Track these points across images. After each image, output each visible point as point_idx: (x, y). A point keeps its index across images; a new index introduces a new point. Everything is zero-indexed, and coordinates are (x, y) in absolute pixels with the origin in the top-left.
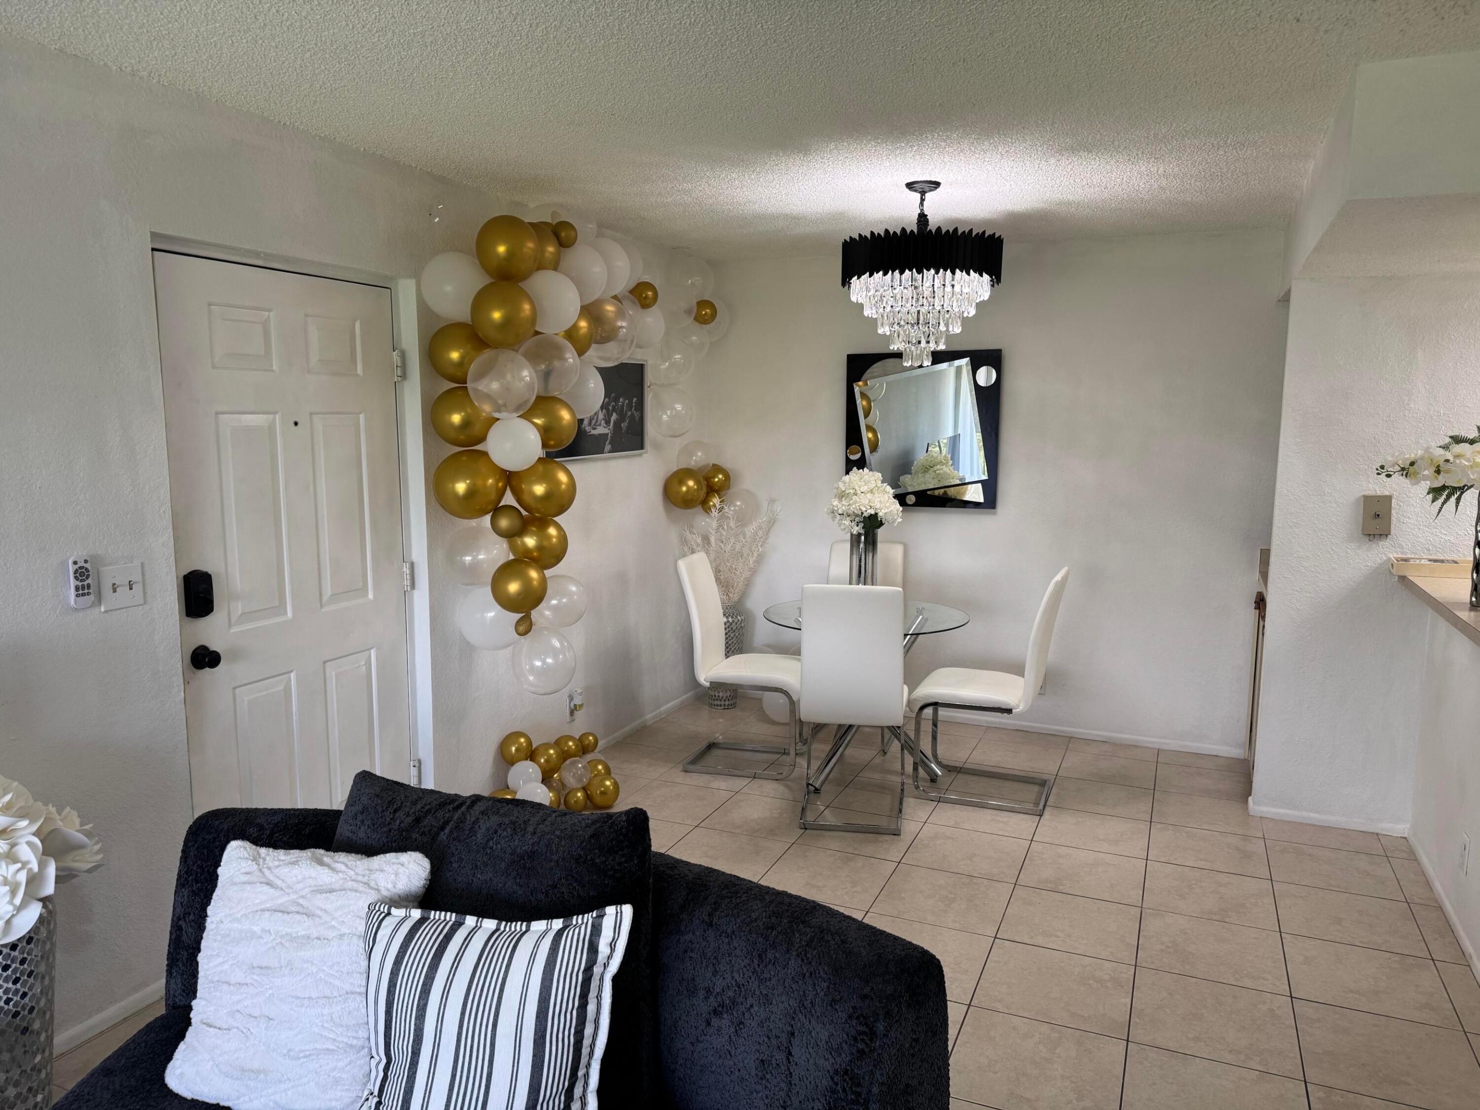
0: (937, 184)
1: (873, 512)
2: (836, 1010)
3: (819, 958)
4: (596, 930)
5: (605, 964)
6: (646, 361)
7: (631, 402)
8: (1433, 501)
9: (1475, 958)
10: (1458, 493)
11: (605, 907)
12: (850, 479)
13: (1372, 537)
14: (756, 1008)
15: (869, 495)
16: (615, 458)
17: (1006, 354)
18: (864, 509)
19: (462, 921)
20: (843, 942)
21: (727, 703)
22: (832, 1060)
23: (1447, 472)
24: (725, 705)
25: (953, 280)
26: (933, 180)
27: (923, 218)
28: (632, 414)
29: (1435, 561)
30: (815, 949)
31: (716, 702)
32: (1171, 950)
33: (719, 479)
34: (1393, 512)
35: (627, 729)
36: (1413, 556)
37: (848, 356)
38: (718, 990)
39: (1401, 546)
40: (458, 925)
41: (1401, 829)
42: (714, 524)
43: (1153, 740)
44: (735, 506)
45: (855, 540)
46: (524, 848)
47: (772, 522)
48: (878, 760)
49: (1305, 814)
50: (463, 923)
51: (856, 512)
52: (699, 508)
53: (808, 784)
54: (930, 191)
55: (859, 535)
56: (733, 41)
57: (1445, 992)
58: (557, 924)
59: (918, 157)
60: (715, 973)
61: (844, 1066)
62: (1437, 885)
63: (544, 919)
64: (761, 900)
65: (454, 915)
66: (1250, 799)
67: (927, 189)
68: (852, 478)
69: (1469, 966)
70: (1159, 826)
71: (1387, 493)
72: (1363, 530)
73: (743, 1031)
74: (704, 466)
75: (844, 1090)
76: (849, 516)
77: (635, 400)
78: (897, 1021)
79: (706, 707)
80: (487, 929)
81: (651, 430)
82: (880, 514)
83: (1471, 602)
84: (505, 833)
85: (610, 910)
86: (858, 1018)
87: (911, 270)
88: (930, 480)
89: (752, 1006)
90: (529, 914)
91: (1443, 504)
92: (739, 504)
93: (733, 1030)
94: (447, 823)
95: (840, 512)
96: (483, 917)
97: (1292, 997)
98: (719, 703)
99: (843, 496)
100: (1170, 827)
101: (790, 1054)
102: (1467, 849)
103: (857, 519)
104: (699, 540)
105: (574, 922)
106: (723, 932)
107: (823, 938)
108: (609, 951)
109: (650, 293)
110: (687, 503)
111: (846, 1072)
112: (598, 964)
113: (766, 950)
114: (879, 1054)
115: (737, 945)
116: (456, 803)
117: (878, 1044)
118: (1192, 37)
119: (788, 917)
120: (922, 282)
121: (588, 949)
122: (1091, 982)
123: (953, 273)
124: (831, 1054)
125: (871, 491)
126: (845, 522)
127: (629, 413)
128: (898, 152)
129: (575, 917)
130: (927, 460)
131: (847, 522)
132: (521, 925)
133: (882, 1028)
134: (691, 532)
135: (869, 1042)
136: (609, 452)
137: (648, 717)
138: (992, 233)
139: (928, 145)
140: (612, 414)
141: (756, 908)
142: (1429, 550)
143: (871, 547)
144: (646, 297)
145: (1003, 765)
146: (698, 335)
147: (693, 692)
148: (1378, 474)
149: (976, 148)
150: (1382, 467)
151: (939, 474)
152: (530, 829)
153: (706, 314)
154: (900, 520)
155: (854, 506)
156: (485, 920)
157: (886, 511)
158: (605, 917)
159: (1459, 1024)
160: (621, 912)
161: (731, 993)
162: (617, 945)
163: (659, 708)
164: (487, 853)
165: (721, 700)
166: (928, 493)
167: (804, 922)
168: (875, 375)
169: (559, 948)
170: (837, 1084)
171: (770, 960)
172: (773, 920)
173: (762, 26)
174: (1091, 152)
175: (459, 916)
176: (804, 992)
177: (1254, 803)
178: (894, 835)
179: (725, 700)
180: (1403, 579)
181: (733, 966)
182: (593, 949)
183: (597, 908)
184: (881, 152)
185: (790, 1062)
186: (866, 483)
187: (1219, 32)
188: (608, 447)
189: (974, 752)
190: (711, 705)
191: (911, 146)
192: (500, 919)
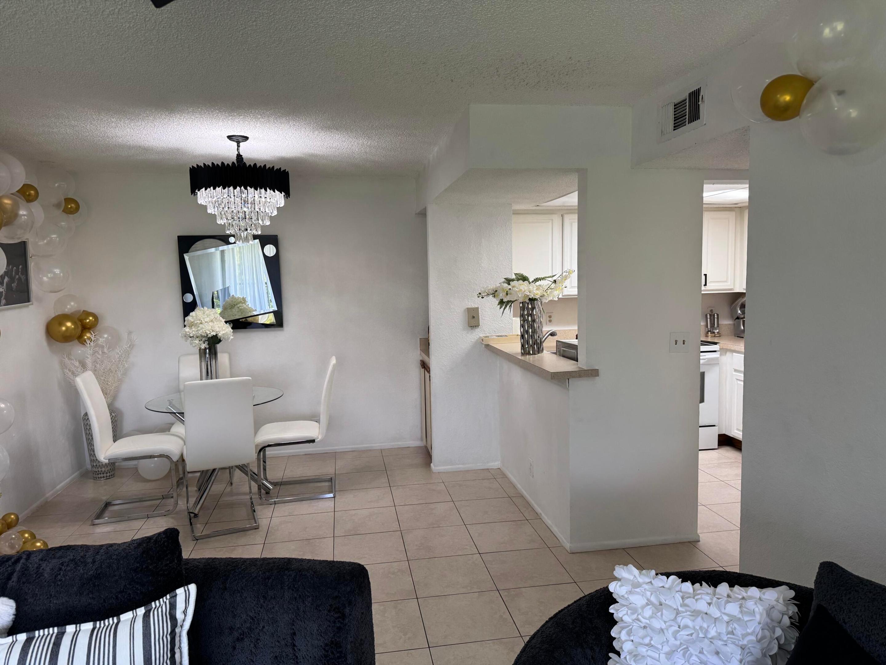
0: (246, 138)
1: (215, 334)
2: (320, 610)
3: (303, 585)
4: (173, 606)
5: (181, 626)
6: (28, 239)
7: (18, 268)
8: (500, 308)
9: (543, 515)
10: (510, 304)
11: (175, 590)
12: (196, 314)
13: (472, 327)
14: (267, 628)
15: (210, 323)
16: (8, 309)
17: (280, 237)
18: (209, 332)
19: (63, 631)
20: (314, 572)
21: (108, 475)
22: (322, 639)
23: (511, 294)
24: (107, 476)
25: (266, 194)
26: (245, 135)
27: (239, 156)
28: (20, 278)
29: (498, 336)
30: (299, 581)
31: (99, 476)
32: (422, 548)
33: (90, 320)
34: (480, 315)
35: (35, 505)
36: (489, 335)
37: (178, 237)
38: (238, 626)
39: (484, 331)
40: (60, 636)
41: (495, 464)
42: (90, 352)
43: (377, 445)
44: (104, 338)
45: (202, 353)
46: (90, 574)
47: (132, 346)
48: (228, 489)
49: (458, 466)
50: (65, 632)
51: (203, 334)
52: (76, 341)
53: (190, 513)
54: (243, 141)
55: (205, 349)
56: (154, 41)
57: (536, 533)
58: (140, 611)
59: (241, 122)
60: (234, 616)
61: (330, 639)
62: (519, 486)
63: (130, 611)
64: (255, 565)
65: (56, 629)
66: (432, 464)
67: (240, 140)
68: (197, 313)
69: (540, 519)
70: (394, 488)
71: (476, 306)
72: (468, 325)
73: (260, 644)
74: (76, 311)
75: (333, 653)
76: (197, 337)
77: (20, 267)
78: (355, 605)
79: (92, 480)
80: (87, 630)
81: (34, 287)
82: (220, 335)
83: (522, 352)
84: (69, 568)
85: (180, 592)
86: (334, 610)
87: (240, 187)
88: (236, 313)
89: (264, 627)
90: (117, 612)
91: (504, 309)
92: (106, 336)
93: (252, 645)
94: (12, 574)
95: (191, 335)
96: (80, 623)
97: (480, 554)
98: (102, 475)
99: (192, 325)
100: (400, 487)
101: (294, 645)
102: (532, 465)
103: (204, 339)
104: (77, 364)
105: (154, 606)
106: (235, 591)
107: (302, 574)
108: (183, 616)
109: (32, 192)
110: (67, 338)
111: (332, 642)
112: (178, 627)
113: (268, 592)
114: (349, 626)
115: (247, 595)
116: (13, 560)
117: (347, 621)
118: (406, 81)
119: (276, 569)
120: (248, 194)
121: (170, 619)
122: (390, 575)
123: (266, 190)
124: (321, 636)
125: (212, 321)
126: (196, 342)
127: (17, 276)
128: (230, 118)
129: (153, 603)
130: (232, 301)
131: (197, 342)
132: (113, 620)
133: (348, 611)
134: (69, 359)
135: (342, 621)
136: (4, 305)
137: (48, 495)
138: (284, 169)
139: (250, 116)
140: (4, 278)
141: (254, 570)
142: (495, 331)
143: (214, 356)
144: (29, 195)
145: (304, 475)
146: (65, 222)
147: (78, 472)
148: (478, 297)
149: (277, 121)
150: (480, 294)
151: (241, 309)
152: (90, 560)
153: (71, 207)
154: (232, 337)
155: (201, 331)
156: (82, 625)
157: (224, 332)
158: (177, 596)
159: (546, 545)
160: (188, 590)
161: (248, 625)
162: (187, 612)
163: (55, 488)
164: (58, 585)
165: (103, 474)
166: (241, 320)
167: (287, 569)
168: (198, 249)
169: (150, 624)
170: (327, 651)
171: (271, 597)
172: (267, 573)
173: (177, 37)
174: (338, 130)
175: (60, 628)
176: (298, 607)
177: (435, 466)
178: (256, 529)
179: (107, 473)
180: (488, 346)
181: (246, 608)
182: (173, 618)
183: (169, 592)
184: (220, 117)
185: (295, 651)
186: (208, 316)
187: (418, 81)
188: (3, 301)
189: (286, 472)
190: (95, 479)
191: (240, 116)
192: (94, 620)
